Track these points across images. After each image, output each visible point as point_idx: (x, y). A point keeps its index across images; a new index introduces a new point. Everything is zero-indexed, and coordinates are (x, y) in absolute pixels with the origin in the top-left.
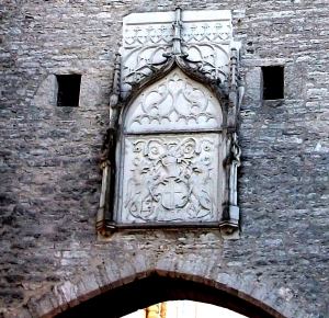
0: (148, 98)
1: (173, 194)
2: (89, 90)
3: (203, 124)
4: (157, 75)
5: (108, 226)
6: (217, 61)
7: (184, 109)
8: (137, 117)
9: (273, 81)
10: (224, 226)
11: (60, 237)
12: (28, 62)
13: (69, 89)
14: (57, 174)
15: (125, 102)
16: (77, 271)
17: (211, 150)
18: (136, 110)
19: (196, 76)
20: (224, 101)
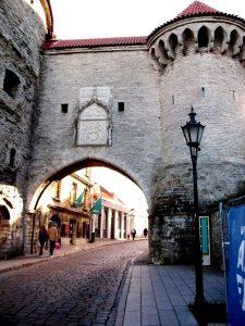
0: (87, 110)
1: (93, 136)
2: (70, 109)
3: (101, 118)
4: (89, 104)
5: (76, 145)
6: (106, 101)
7: (97, 113)
8: (83, 116)
9: (121, 106)
10: (107, 145)
11: (62, 148)
12: (53, 101)
13: (65, 108)
14: (61, 131)
15: (80, 112)
16: (67, 157)
17: (104, 125)
18: (83, 114)
19: (100, 105)
20: (108, 111)
